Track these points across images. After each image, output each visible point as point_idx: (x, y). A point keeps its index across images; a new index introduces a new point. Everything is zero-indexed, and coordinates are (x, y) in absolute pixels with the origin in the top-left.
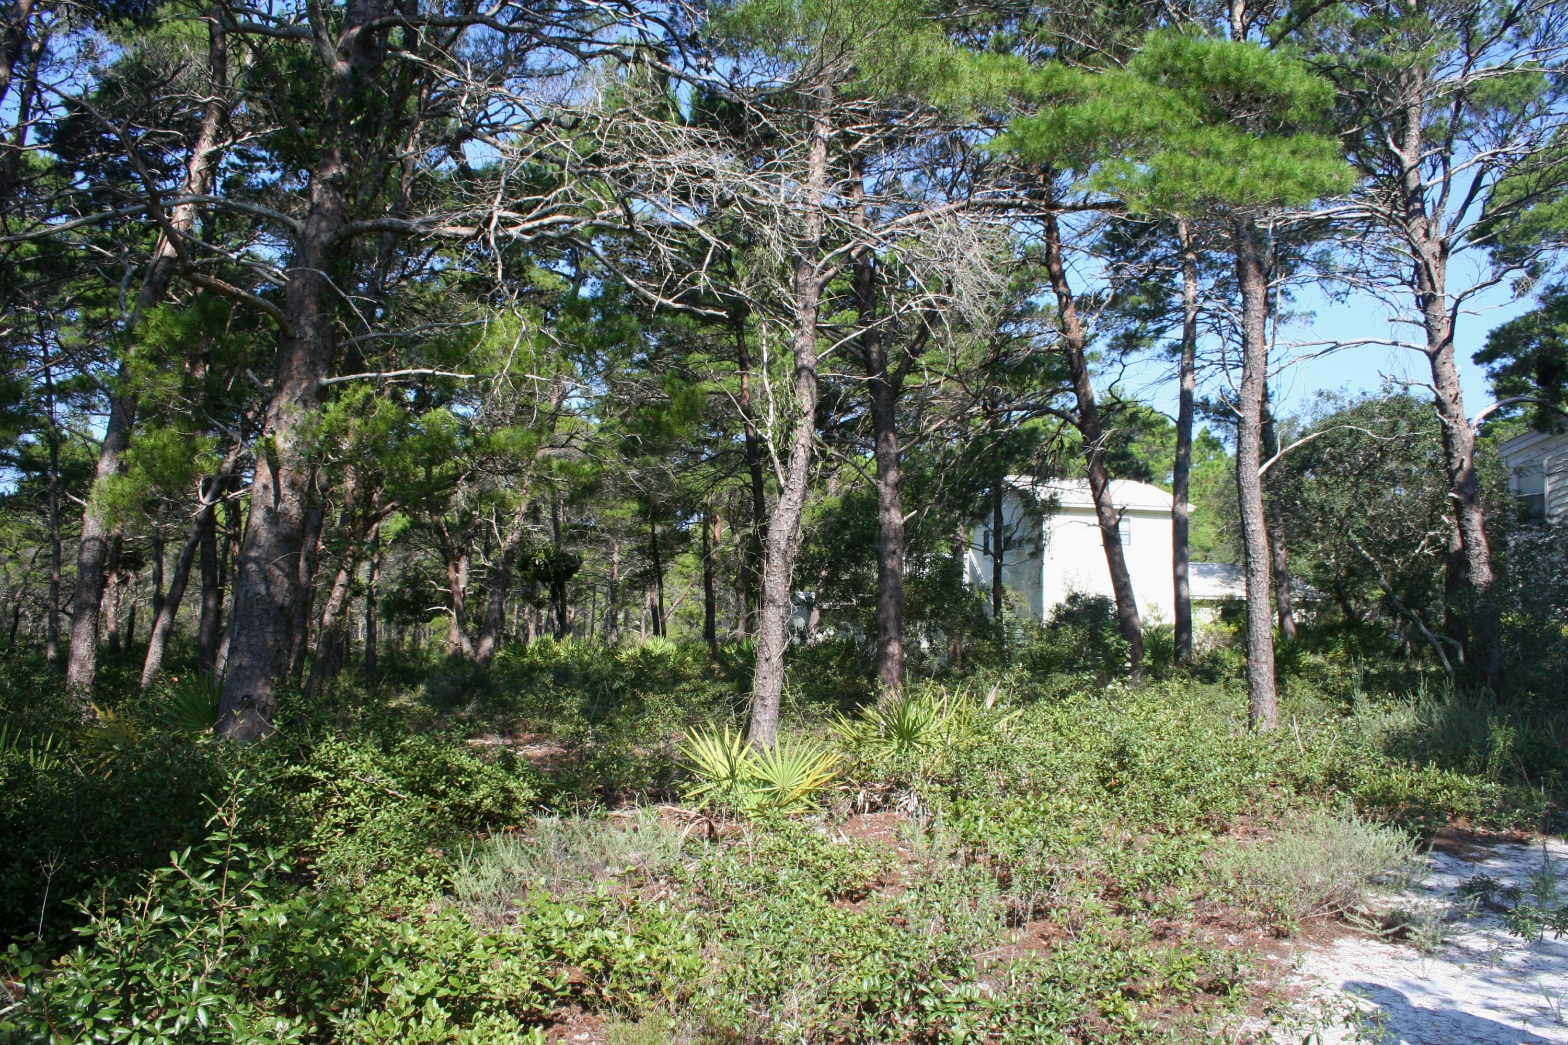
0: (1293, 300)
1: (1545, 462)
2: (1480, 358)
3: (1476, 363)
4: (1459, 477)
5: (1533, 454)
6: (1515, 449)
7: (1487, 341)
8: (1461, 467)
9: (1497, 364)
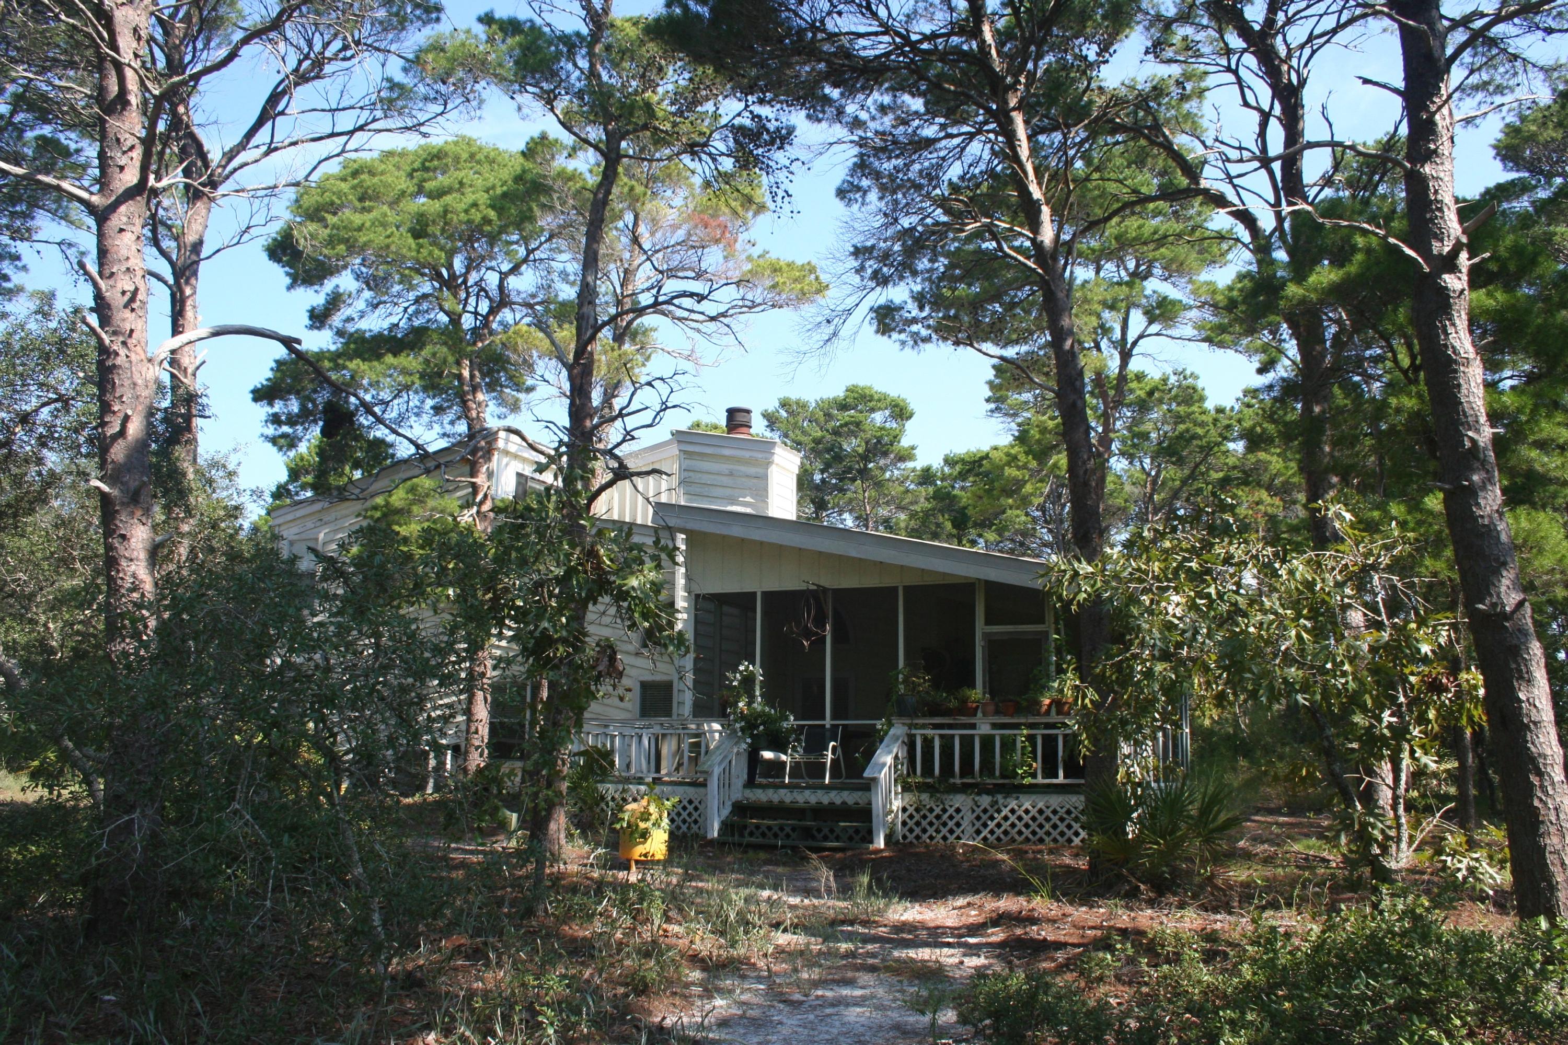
0: (24, 268)
1: (321, 536)
2: (262, 395)
3: (256, 400)
4: (118, 452)
5: (310, 525)
6: (290, 517)
7: (270, 375)
8: (122, 433)
9: (278, 407)
